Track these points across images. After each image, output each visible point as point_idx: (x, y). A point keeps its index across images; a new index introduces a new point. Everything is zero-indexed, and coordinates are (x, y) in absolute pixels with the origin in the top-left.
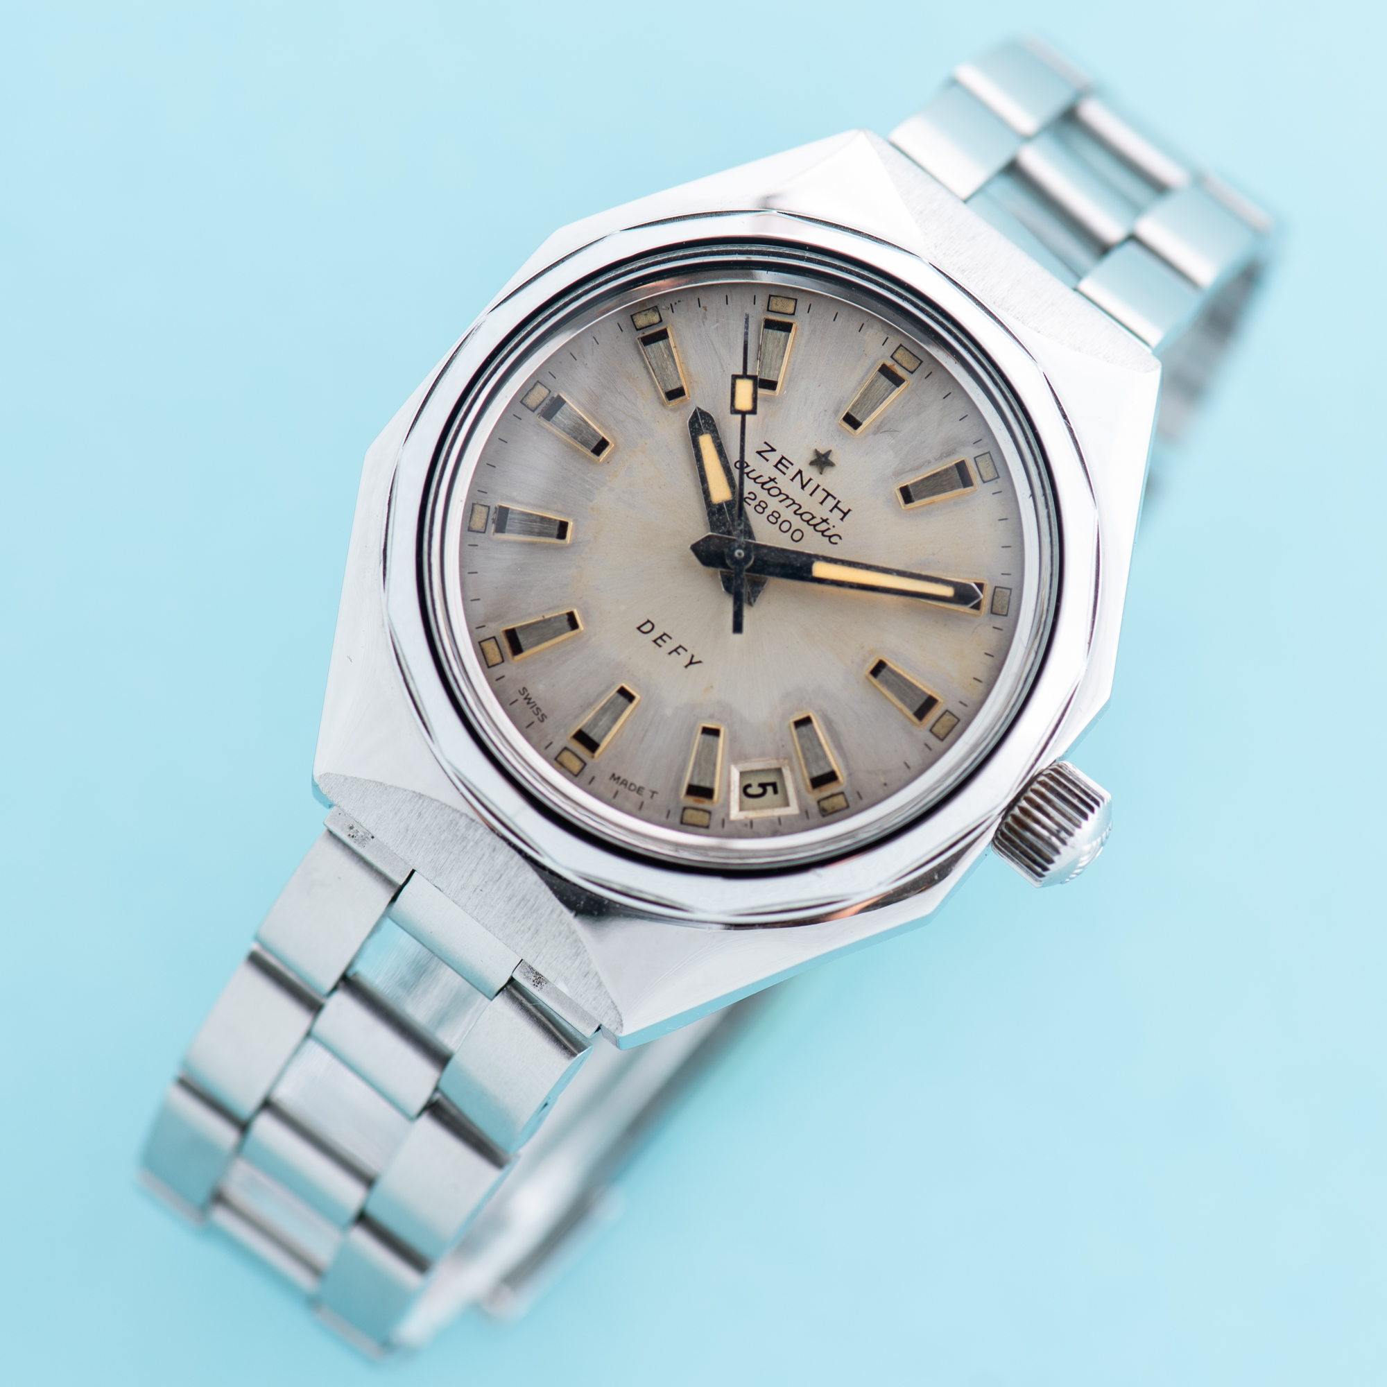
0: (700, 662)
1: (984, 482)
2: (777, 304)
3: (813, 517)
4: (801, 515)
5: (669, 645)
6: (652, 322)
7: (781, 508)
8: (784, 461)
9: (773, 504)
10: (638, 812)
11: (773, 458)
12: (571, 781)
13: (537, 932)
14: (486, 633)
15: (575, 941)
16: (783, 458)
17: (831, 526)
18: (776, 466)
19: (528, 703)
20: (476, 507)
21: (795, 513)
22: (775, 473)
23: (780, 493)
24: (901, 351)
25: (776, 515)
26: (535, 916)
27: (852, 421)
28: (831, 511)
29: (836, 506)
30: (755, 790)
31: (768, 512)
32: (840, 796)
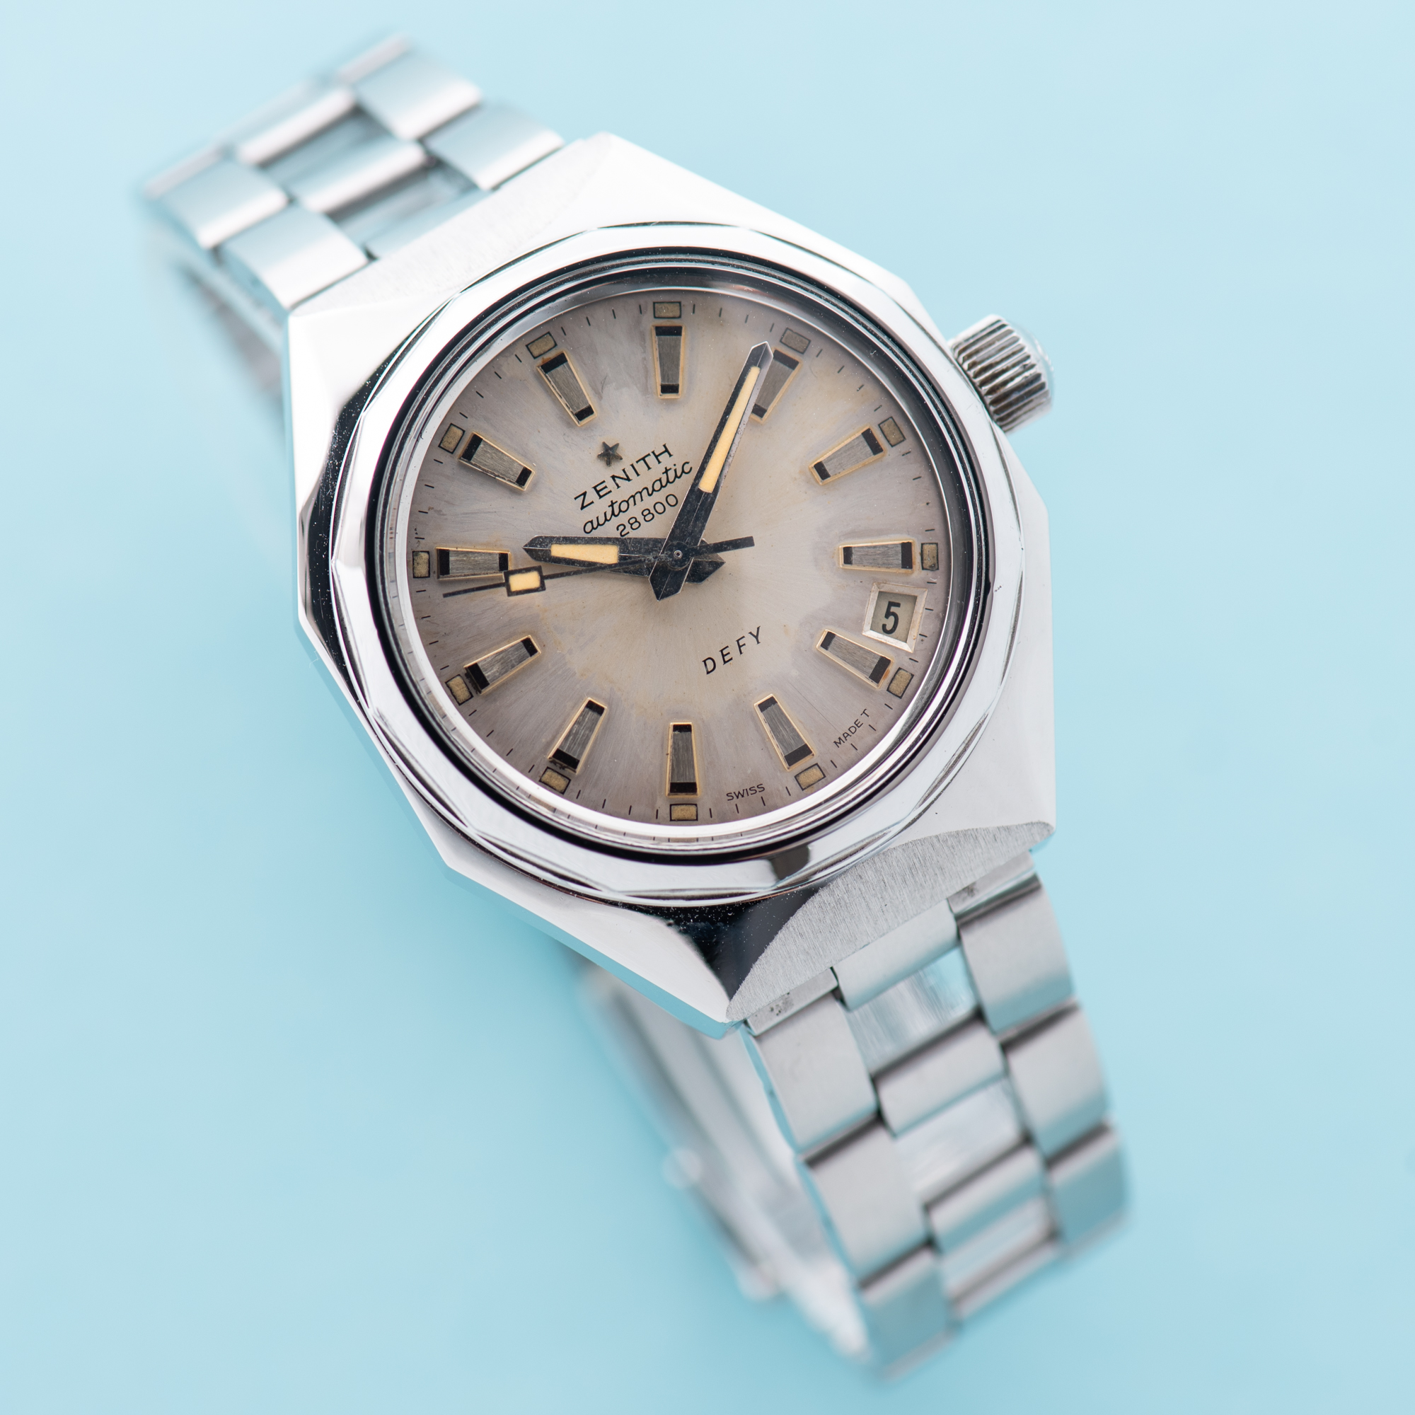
0: (758, 628)
1: (680, 318)
2: (450, 443)
3: (660, 480)
4: (654, 490)
5: (733, 650)
6: (426, 561)
7: (641, 506)
8: (598, 488)
9: (635, 511)
10: (875, 734)
11: (592, 496)
12: (829, 782)
14: (664, 812)
16: (595, 488)
17: (674, 468)
18: (601, 497)
19: (743, 796)
20: (543, 779)
21: (650, 495)
22: (607, 500)
23: (627, 502)
24: (533, 348)
25: (646, 513)
26: (928, 864)
27: (585, 413)
28: (659, 462)
29: (657, 457)
30: (890, 623)
31: (640, 519)
32: (925, 547)
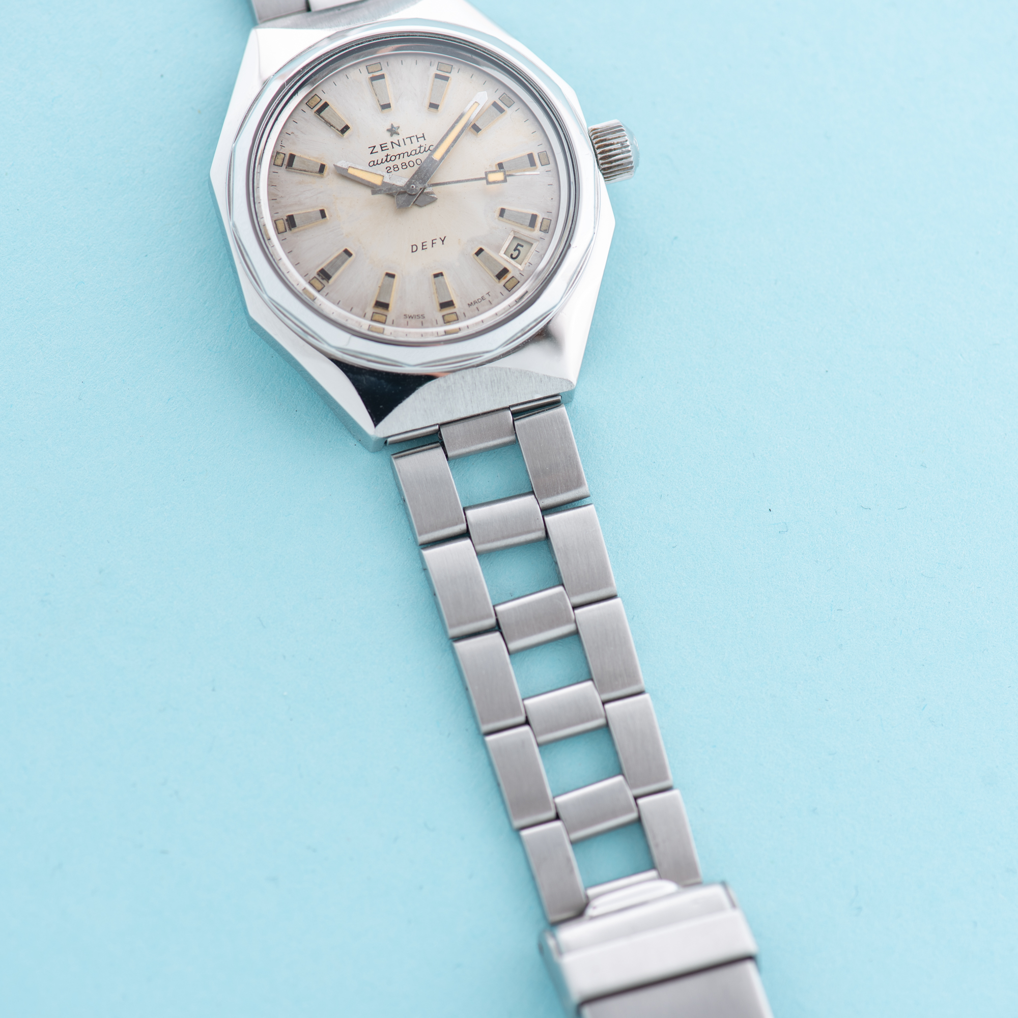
0: (445, 237)
1: (450, 73)
2: (313, 103)
3: (416, 150)
4: (411, 154)
5: (429, 244)
6: (282, 158)
7: (402, 160)
8: (382, 146)
9: (398, 162)
10: (491, 305)
11: (378, 149)
12: (458, 322)
13: (508, 388)
14: (369, 315)
15: (525, 373)
17: (425, 146)
18: (382, 150)
19: (412, 318)
20: (311, 282)
21: (408, 156)
22: (385, 153)
23: (395, 156)
24: (369, 67)
25: (404, 165)
26: (502, 383)
27: (386, 106)
28: (418, 141)
29: (417, 138)
30: (515, 254)
31: (400, 166)
32: (544, 220)
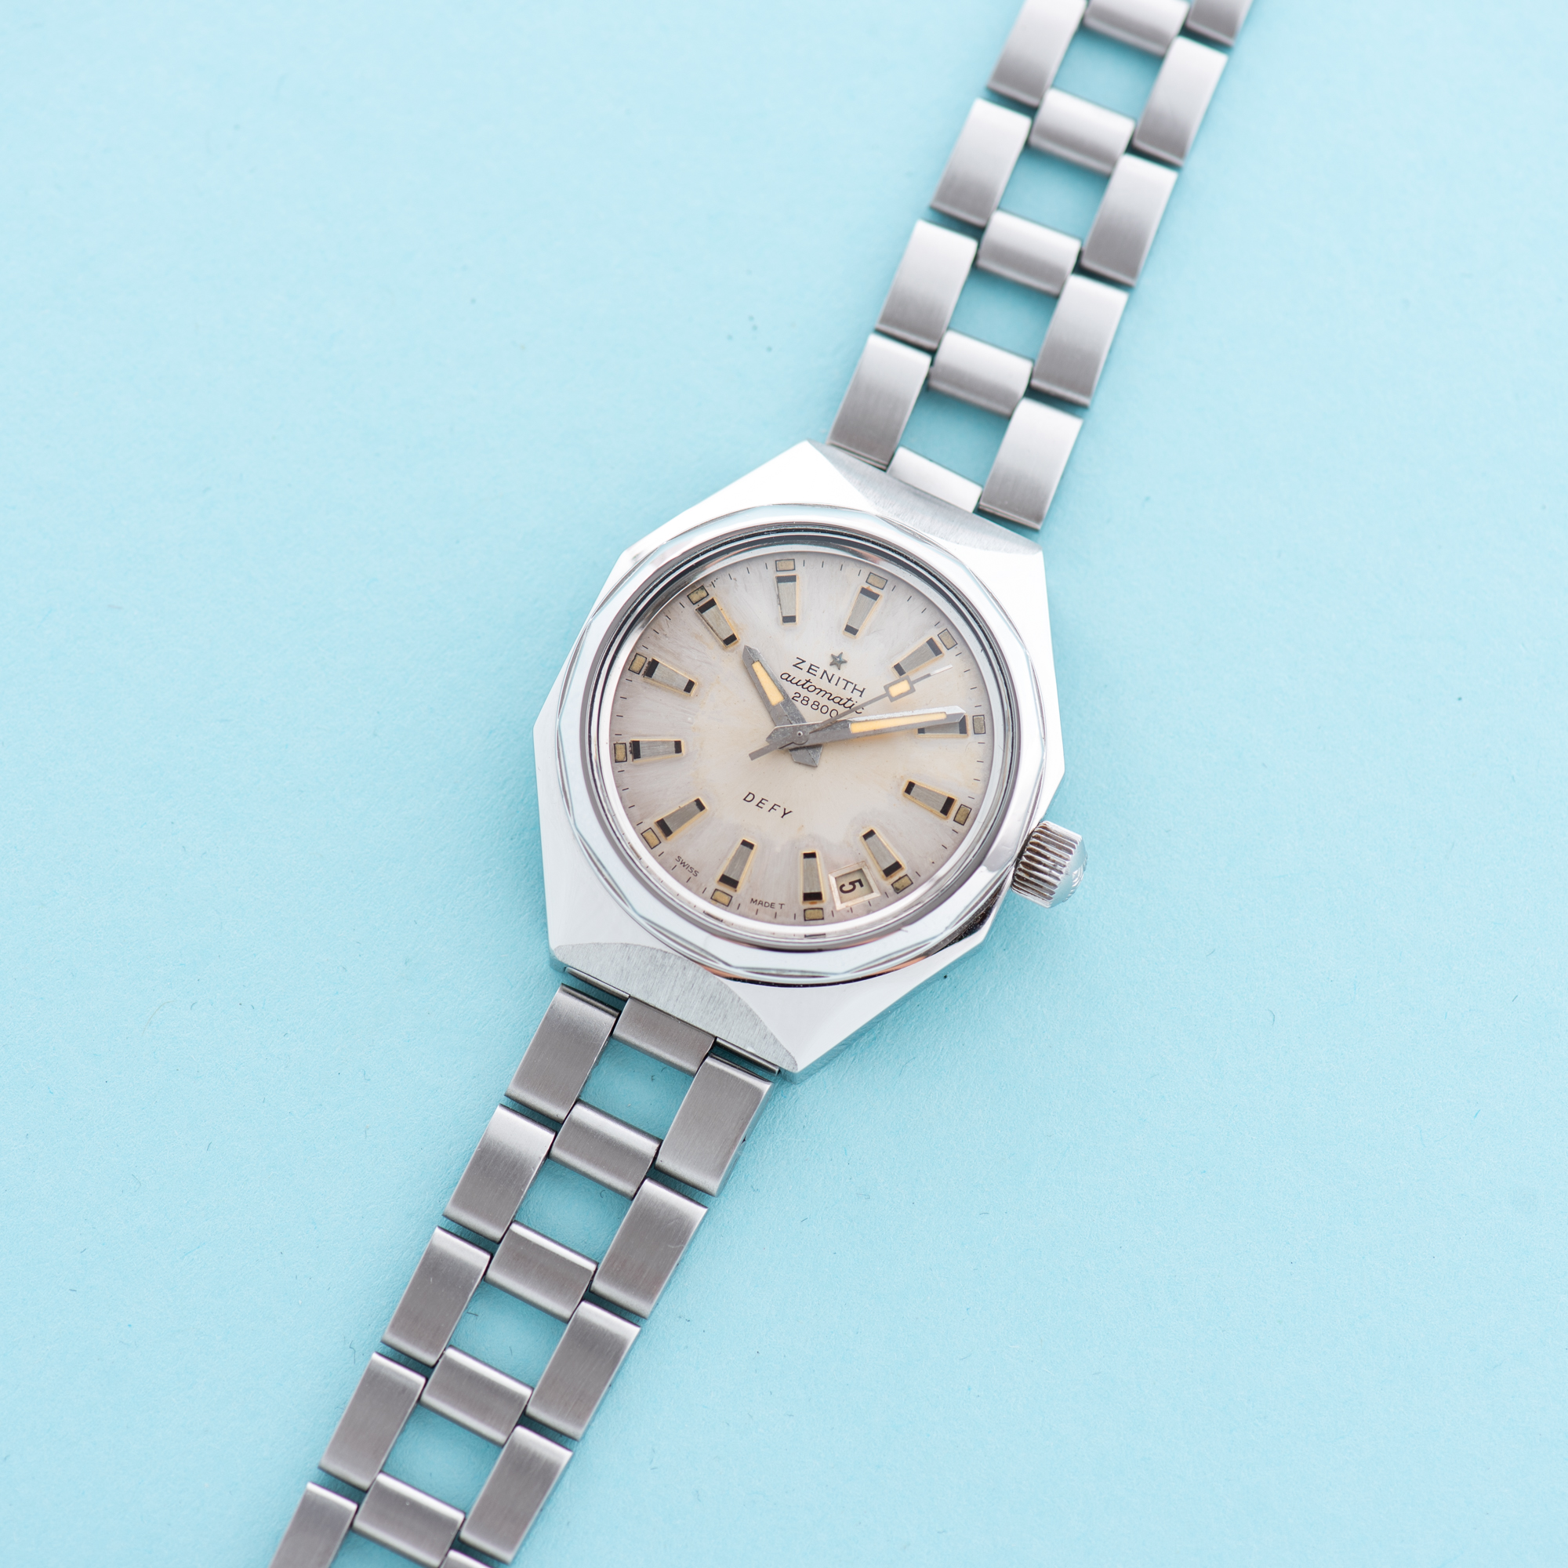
0: (790, 812)
1: (948, 649)
2: (782, 565)
3: (841, 699)
4: (833, 699)
5: (768, 806)
7: (818, 698)
8: (812, 667)
9: (813, 697)
10: (775, 919)
11: (805, 666)
12: (725, 910)
13: (725, 1016)
14: (644, 827)
15: (753, 1016)
16: (811, 665)
17: (854, 702)
18: (808, 672)
19: (684, 866)
20: (617, 746)
21: (828, 699)
22: (809, 677)
23: (816, 689)
24: (872, 577)
25: (816, 704)
26: (722, 1006)
27: (851, 630)
28: (852, 692)
29: (854, 688)
30: (848, 887)
31: (811, 703)
32: (906, 877)
